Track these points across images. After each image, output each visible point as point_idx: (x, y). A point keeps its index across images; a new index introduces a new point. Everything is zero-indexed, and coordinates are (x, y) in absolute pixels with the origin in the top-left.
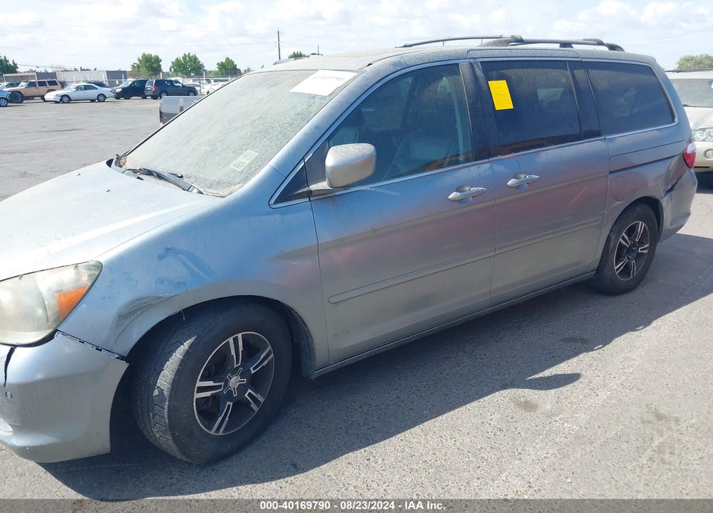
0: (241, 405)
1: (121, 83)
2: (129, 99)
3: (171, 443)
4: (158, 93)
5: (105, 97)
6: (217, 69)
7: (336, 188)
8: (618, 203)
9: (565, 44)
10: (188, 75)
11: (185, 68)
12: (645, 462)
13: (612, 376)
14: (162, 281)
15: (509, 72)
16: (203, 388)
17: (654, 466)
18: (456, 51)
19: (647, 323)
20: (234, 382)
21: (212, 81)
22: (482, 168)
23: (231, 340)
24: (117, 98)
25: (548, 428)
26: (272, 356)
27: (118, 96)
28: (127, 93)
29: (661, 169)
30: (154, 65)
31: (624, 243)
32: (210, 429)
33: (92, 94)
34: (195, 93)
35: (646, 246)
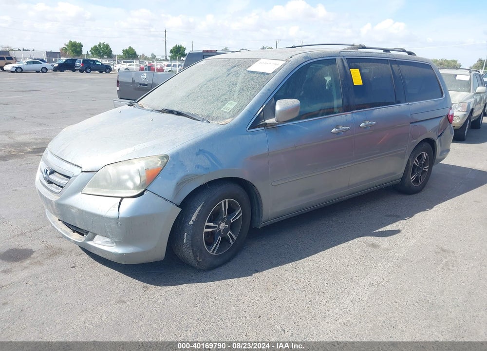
0: (225, 240)
1: (56, 61)
2: (63, 71)
3: (191, 255)
4: (84, 68)
5: (47, 70)
6: (123, 54)
7: (279, 122)
8: (415, 140)
9: (386, 51)
10: (102, 57)
11: (100, 52)
12: (439, 269)
13: (416, 233)
14: (198, 166)
15: (361, 64)
16: (208, 227)
17: (445, 271)
18: (334, 52)
19: (431, 208)
20: (223, 226)
21: (122, 62)
22: (348, 116)
23: (223, 202)
24: (54, 71)
25: (387, 255)
26: (241, 214)
27: (55, 69)
28: (62, 68)
29: (437, 123)
30: (78, 49)
31: (416, 164)
32: (210, 250)
33: (38, 67)
34: (110, 70)
35: (427, 167)
